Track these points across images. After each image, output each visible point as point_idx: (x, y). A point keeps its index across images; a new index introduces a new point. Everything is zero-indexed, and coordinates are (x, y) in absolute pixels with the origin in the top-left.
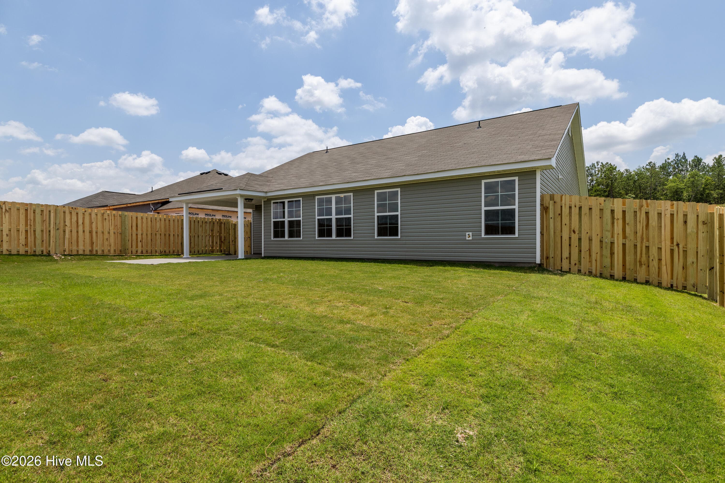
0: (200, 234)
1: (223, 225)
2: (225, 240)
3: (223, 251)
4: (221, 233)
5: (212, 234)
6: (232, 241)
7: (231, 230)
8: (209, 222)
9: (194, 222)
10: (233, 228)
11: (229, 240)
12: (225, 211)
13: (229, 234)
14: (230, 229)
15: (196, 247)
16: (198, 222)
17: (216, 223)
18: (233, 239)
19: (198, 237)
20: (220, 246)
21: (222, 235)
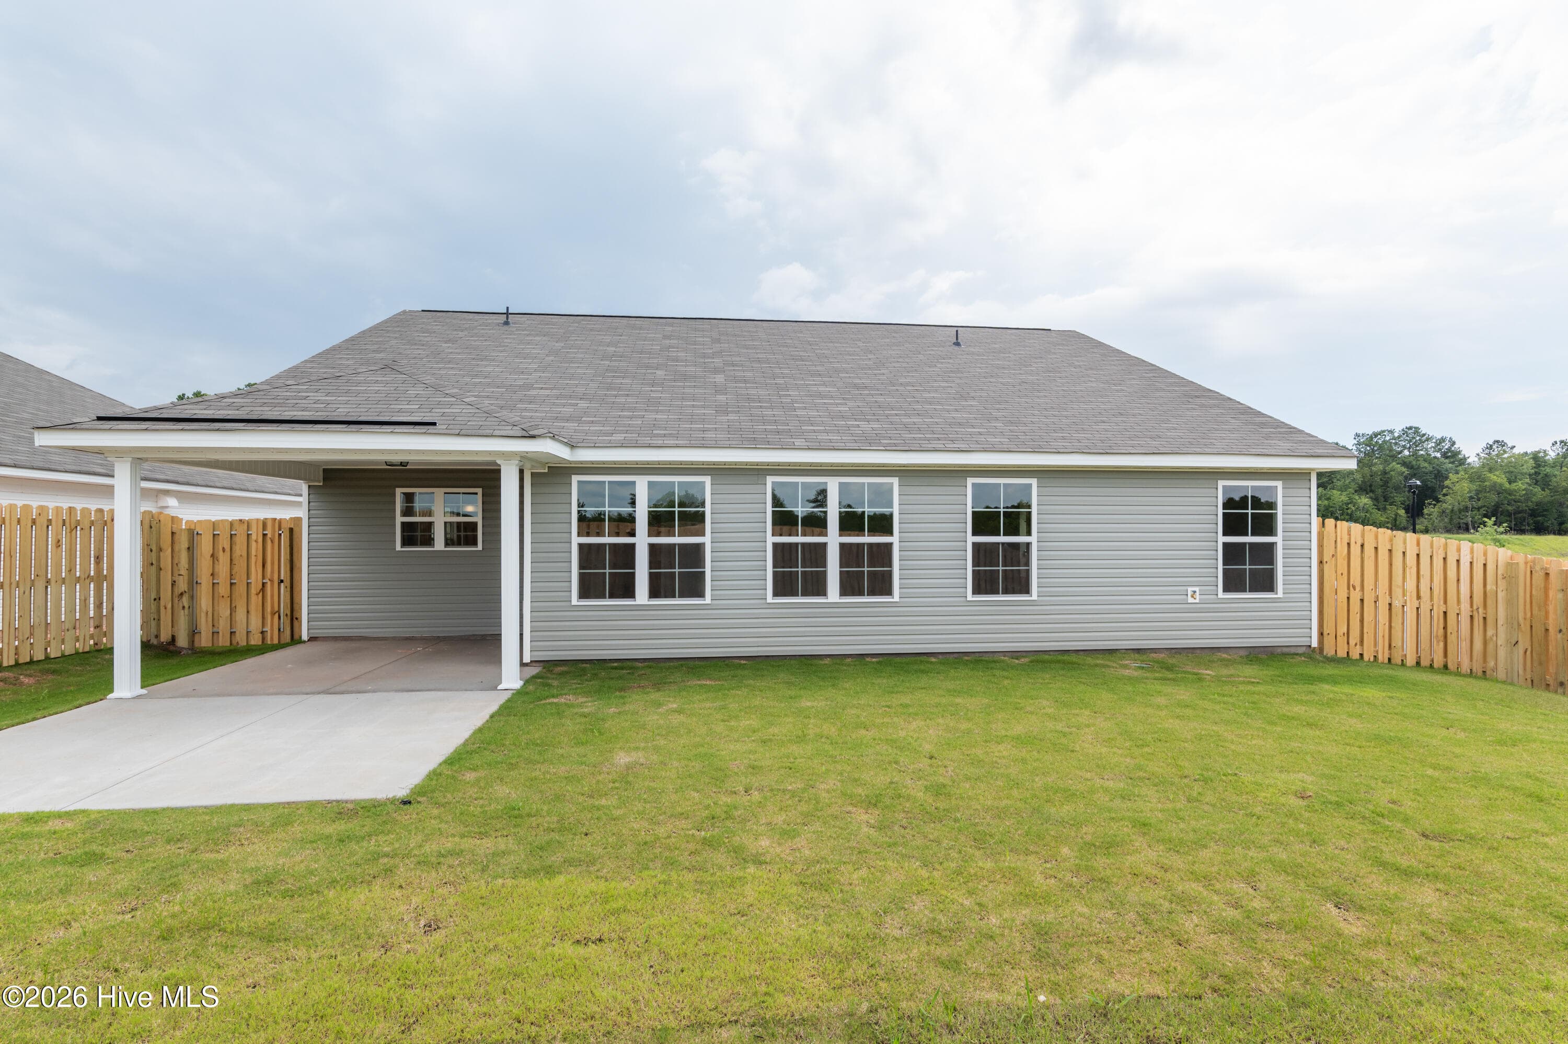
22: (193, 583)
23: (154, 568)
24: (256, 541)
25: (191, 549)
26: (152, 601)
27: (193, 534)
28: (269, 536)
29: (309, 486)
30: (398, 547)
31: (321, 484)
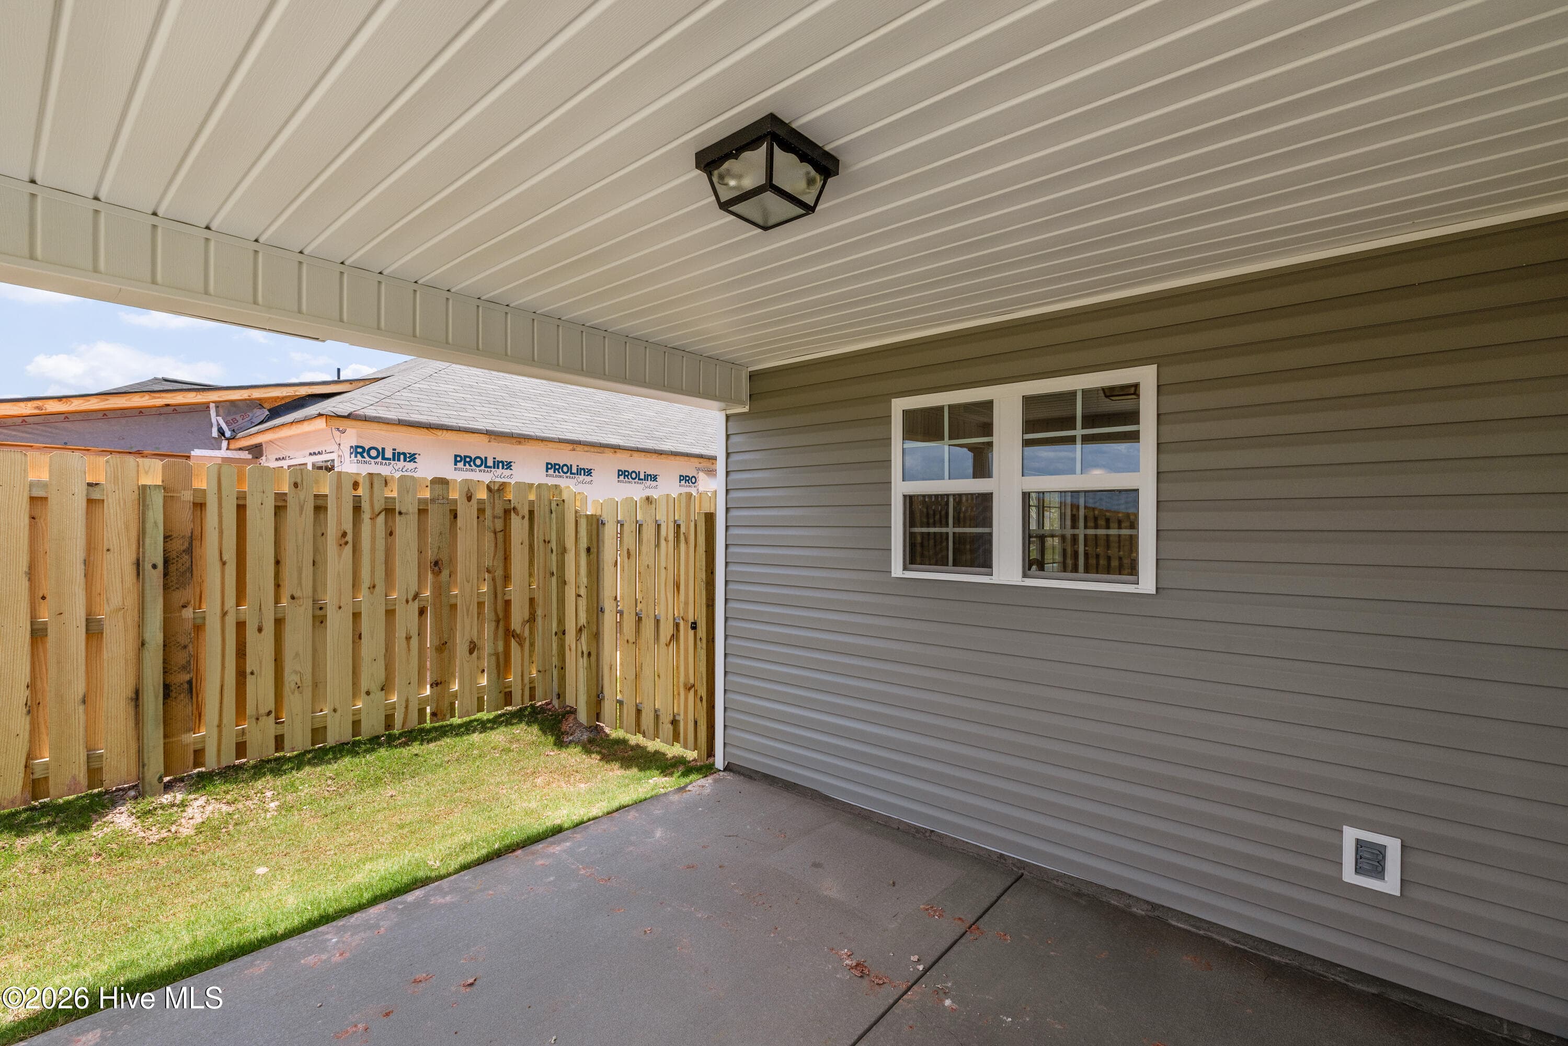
0: (329, 599)
1: (518, 527)
2: (532, 619)
3: (516, 697)
4: (507, 578)
5: (440, 591)
6: (580, 630)
7: (570, 557)
8: (413, 509)
9: (280, 509)
10: (584, 544)
11: (561, 621)
12: (561, 441)
13: (563, 583)
14: (563, 551)
15: (295, 704)
16: (320, 508)
17: (467, 514)
18: (583, 620)
19: (319, 620)
20: (502, 664)
21: (516, 592)
22: (597, 611)
23: (554, 579)
24: (666, 540)
25: (594, 550)
26: (554, 636)
27: (596, 524)
28: (683, 529)
29: (728, 417)
30: (897, 570)
31: (746, 409)
